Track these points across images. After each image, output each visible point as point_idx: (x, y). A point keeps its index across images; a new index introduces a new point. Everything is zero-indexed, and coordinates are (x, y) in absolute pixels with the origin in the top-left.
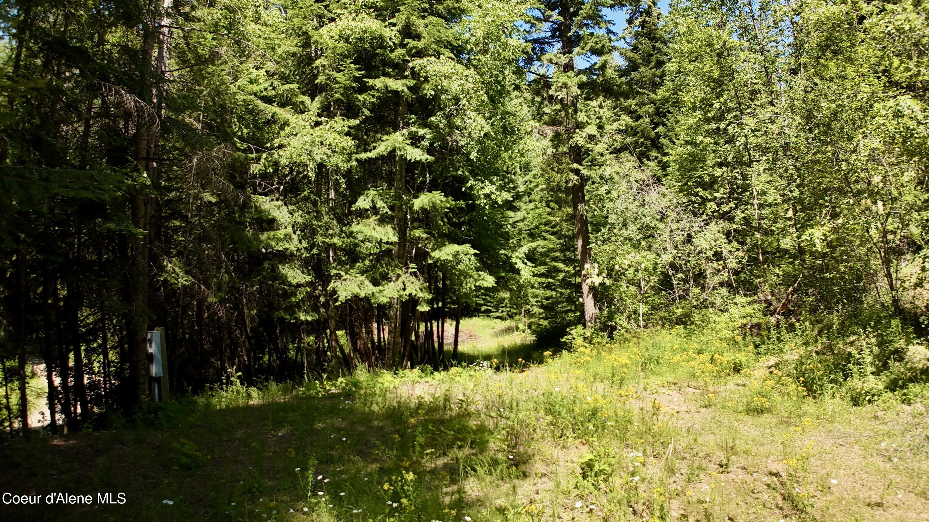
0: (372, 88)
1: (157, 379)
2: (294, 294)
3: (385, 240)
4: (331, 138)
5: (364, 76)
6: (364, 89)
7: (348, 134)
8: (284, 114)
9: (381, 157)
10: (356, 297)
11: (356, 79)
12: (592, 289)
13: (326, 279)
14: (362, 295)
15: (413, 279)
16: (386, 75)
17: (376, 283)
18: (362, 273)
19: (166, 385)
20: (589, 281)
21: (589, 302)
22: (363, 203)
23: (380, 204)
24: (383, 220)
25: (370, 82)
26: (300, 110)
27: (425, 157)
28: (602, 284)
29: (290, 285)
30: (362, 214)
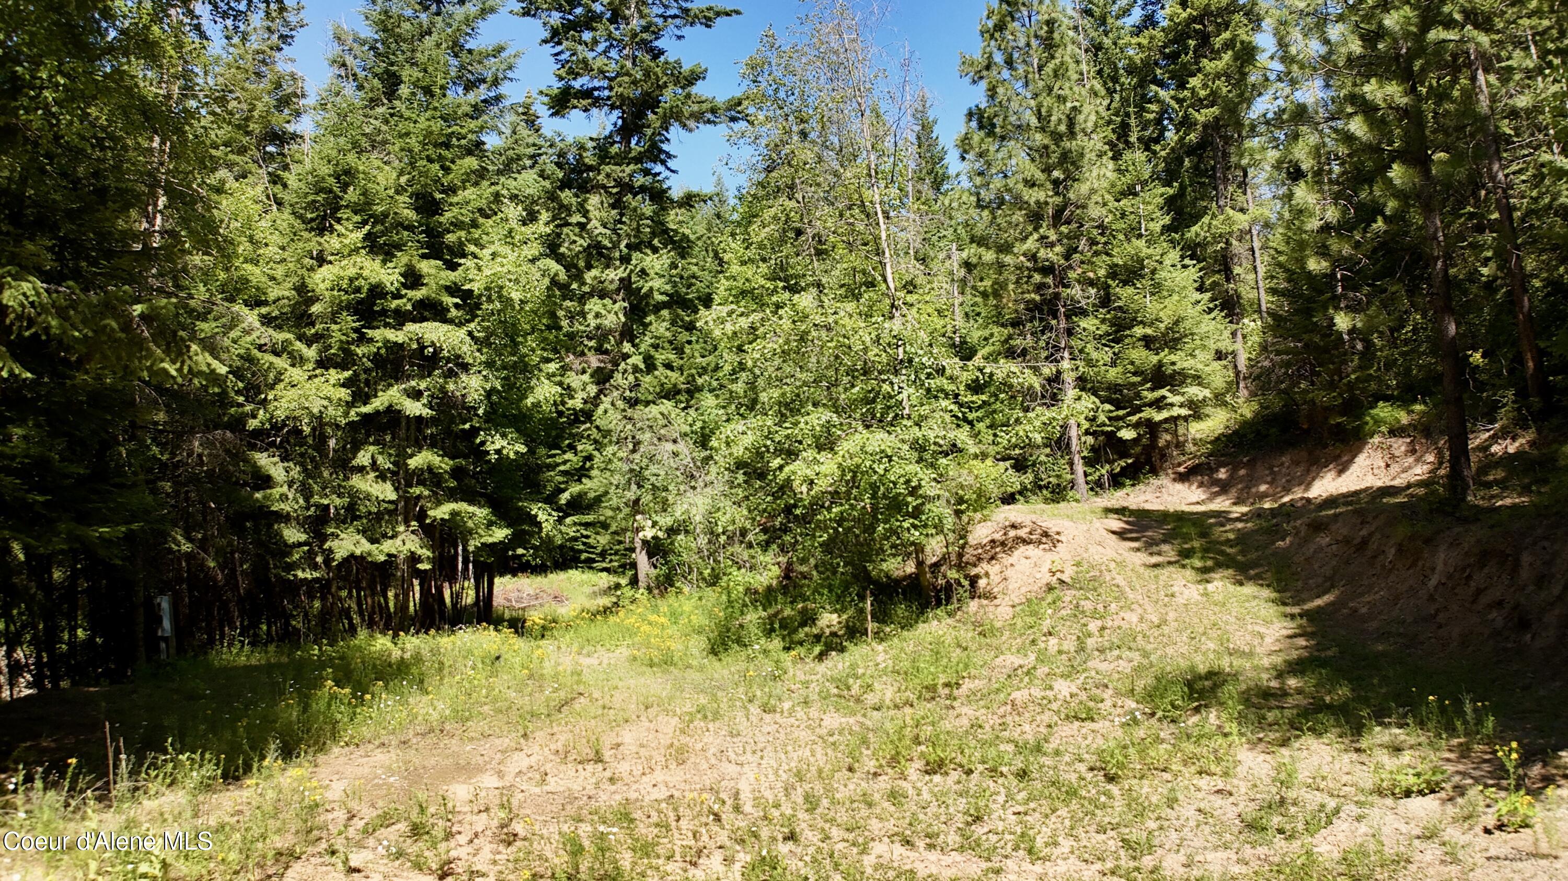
0: (371, 340)
1: (166, 639)
2: (290, 554)
3: (381, 497)
4: (328, 390)
5: (363, 327)
6: (362, 339)
7: (343, 385)
8: (281, 363)
9: (377, 413)
10: (352, 556)
11: (356, 330)
12: (645, 542)
13: (323, 538)
14: (358, 552)
15: (413, 537)
16: (386, 325)
17: (373, 541)
18: (358, 532)
19: (173, 643)
20: (641, 535)
21: (641, 559)
22: (363, 458)
23: (380, 460)
24: (382, 476)
25: (370, 333)
26: (297, 360)
27: (426, 412)
28: (655, 538)
29: (286, 544)
30: (361, 469)
